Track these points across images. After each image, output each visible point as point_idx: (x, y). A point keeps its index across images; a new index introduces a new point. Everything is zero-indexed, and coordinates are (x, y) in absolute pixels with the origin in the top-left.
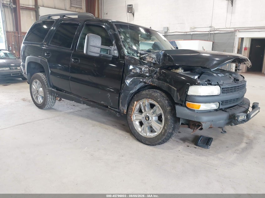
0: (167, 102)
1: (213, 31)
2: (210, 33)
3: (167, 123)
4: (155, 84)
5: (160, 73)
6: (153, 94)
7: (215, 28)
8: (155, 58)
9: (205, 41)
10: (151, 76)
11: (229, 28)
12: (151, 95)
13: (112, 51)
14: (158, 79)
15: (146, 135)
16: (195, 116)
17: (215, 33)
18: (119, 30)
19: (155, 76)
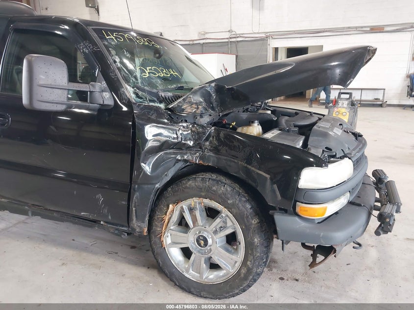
0: (248, 206)
1: (235, 37)
2: (230, 42)
3: (252, 254)
4: (209, 161)
5: (218, 139)
6: (214, 188)
7: (237, 33)
8: (201, 102)
9: (223, 53)
10: (198, 146)
11: (258, 33)
12: (208, 190)
13: (97, 95)
14: (216, 150)
15: (201, 277)
16: (322, 234)
17: (237, 41)
18: (106, 43)
19: (207, 143)
